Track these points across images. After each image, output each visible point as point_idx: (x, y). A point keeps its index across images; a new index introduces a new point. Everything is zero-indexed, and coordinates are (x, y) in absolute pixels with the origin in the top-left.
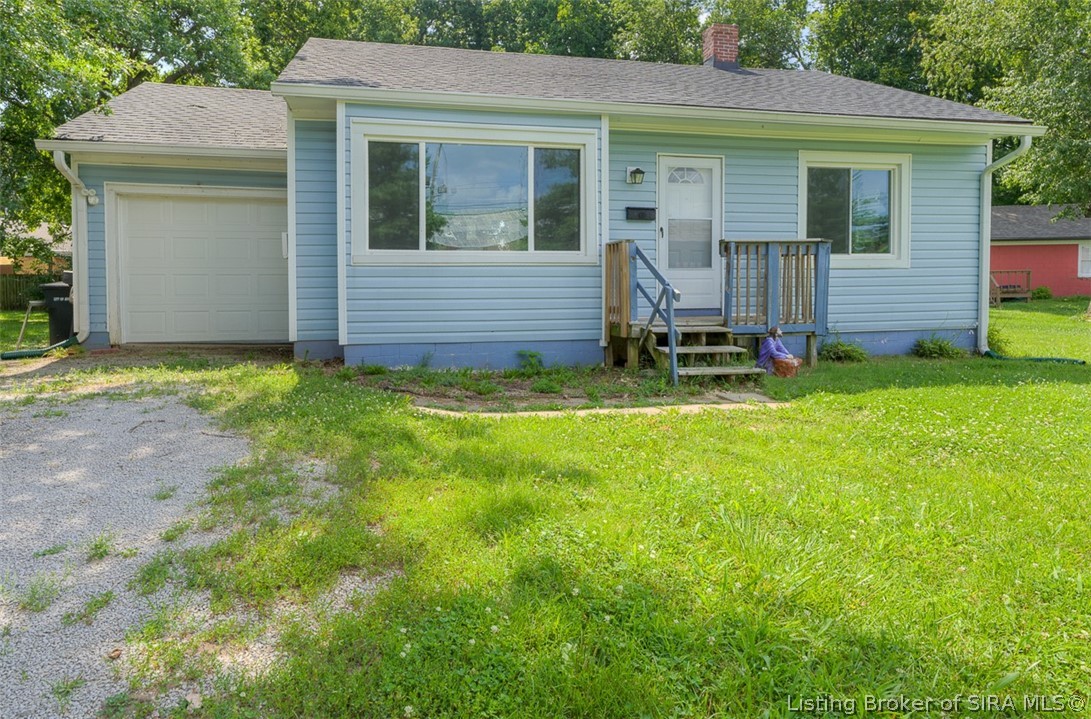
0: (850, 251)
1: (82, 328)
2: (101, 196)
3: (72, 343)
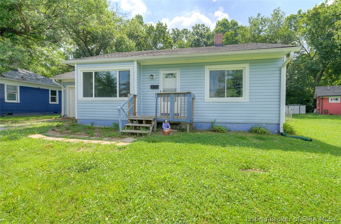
0: (226, 96)
1: (63, 114)
2: (66, 88)
3: (61, 117)
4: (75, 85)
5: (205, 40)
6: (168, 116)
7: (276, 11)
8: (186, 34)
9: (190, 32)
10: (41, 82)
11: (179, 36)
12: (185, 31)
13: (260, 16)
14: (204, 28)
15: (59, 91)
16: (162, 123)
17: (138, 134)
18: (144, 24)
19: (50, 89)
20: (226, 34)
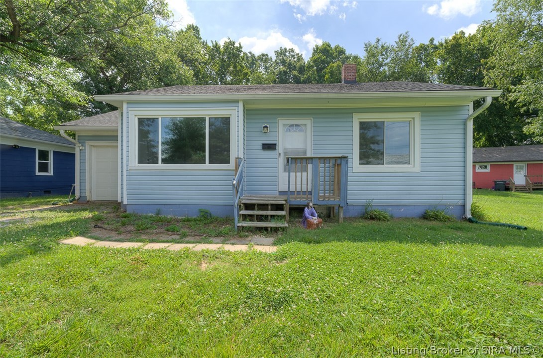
0: (385, 163)
1: (77, 194)
2: (85, 146)
3: (74, 200)
4: (117, 141)
5: (296, 73)
6: (309, 196)
7: (402, 37)
8: (265, 61)
9: (271, 59)
10: (21, 135)
11: (254, 64)
12: (264, 58)
13: (380, 42)
14: (293, 54)
15: (54, 151)
16: (304, 208)
17: (269, 229)
18: (202, 41)
19: (38, 148)
20: (331, 67)
